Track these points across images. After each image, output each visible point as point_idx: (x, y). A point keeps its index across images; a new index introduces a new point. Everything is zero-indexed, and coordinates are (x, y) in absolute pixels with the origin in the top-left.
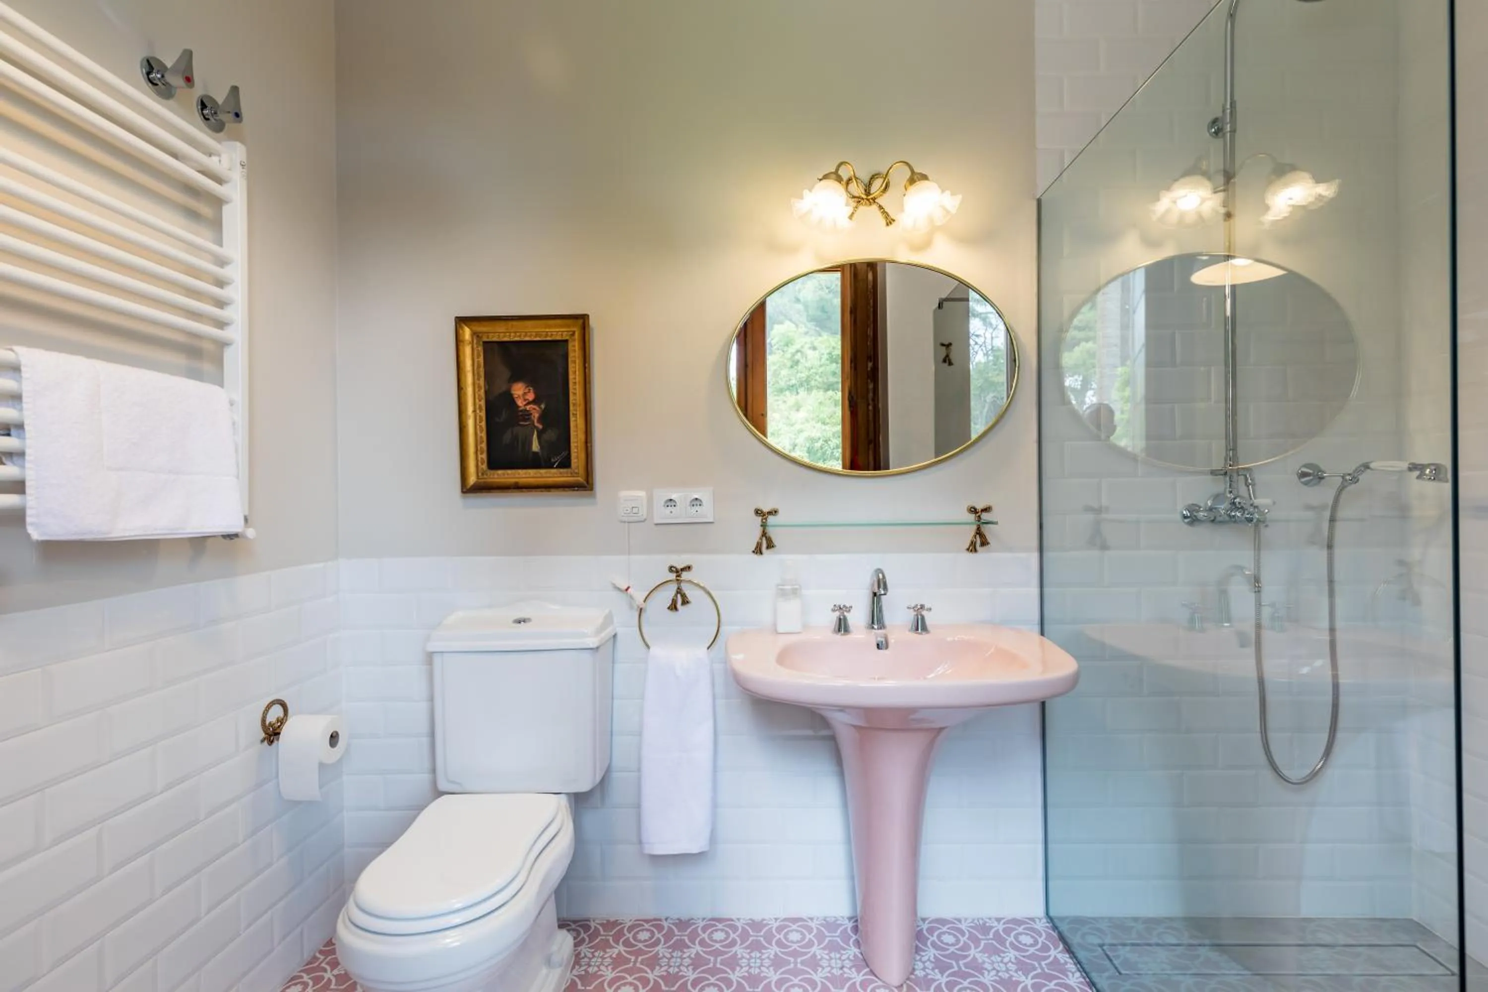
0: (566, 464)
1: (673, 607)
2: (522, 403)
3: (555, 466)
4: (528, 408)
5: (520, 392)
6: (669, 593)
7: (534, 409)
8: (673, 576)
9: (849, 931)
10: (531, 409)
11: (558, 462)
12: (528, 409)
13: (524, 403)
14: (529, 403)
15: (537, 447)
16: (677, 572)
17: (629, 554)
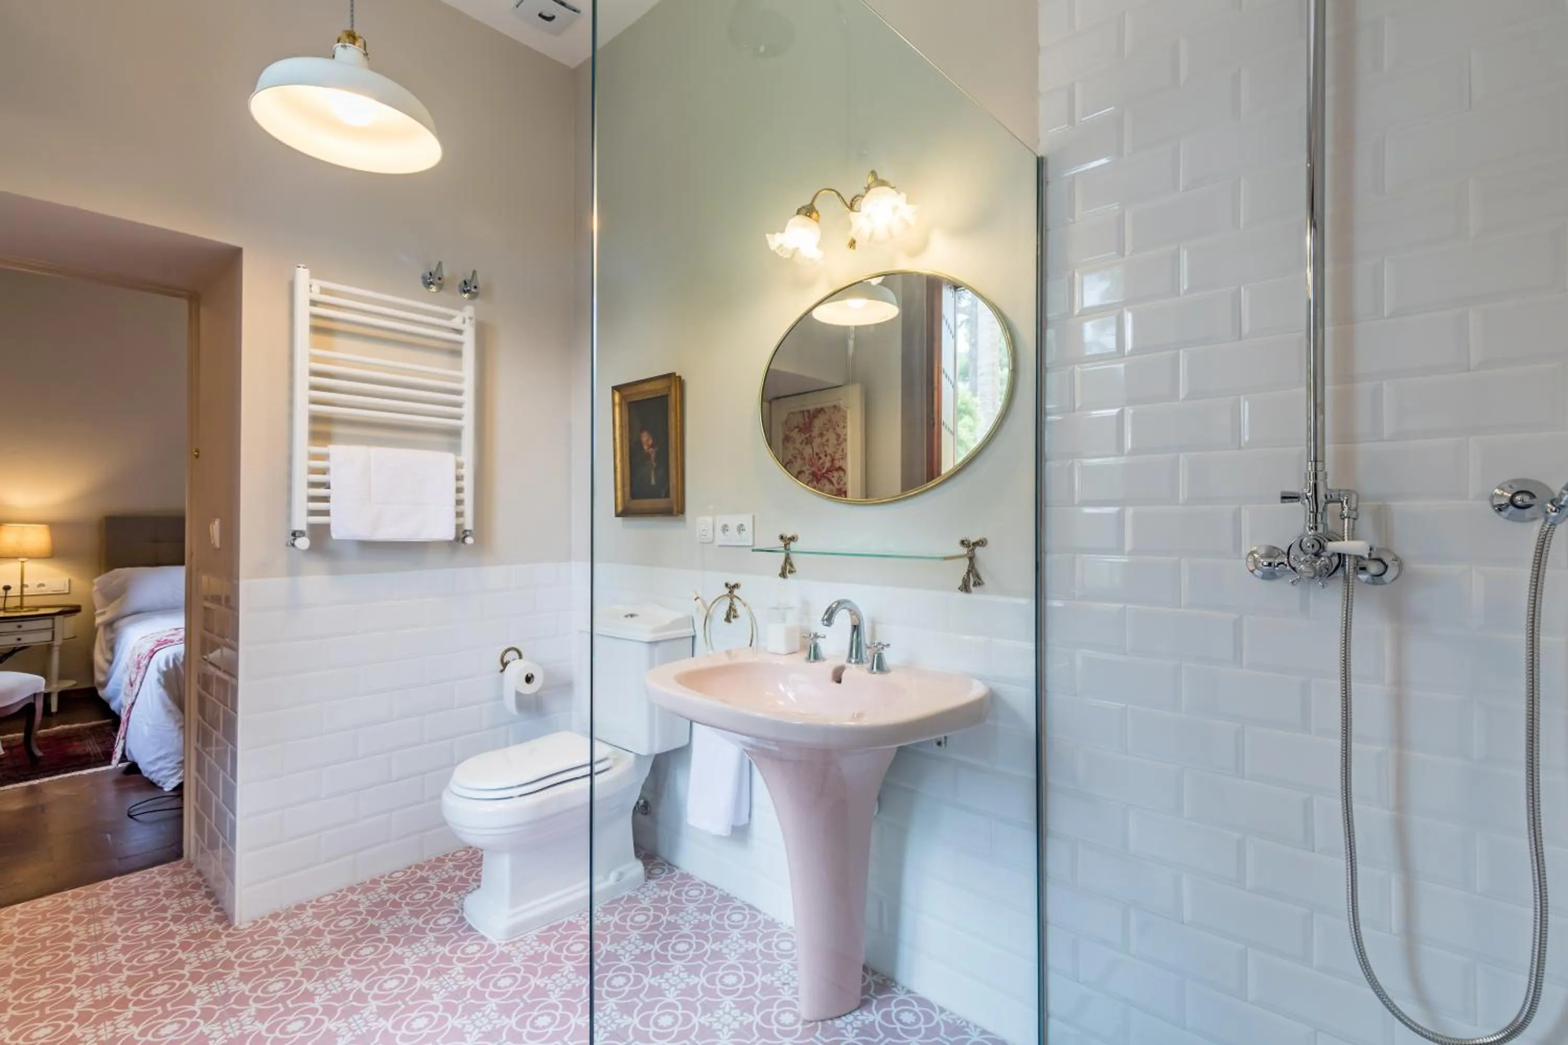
0: (667, 495)
1: (728, 618)
2: (646, 447)
3: (660, 496)
4: (649, 450)
5: (645, 439)
6: (724, 607)
7: (652, 452)
8: (728, 592)
11: (662, 493)
12: (649, 452)
14: (650, 447)
15: (654, 481)
16: (732, 588)
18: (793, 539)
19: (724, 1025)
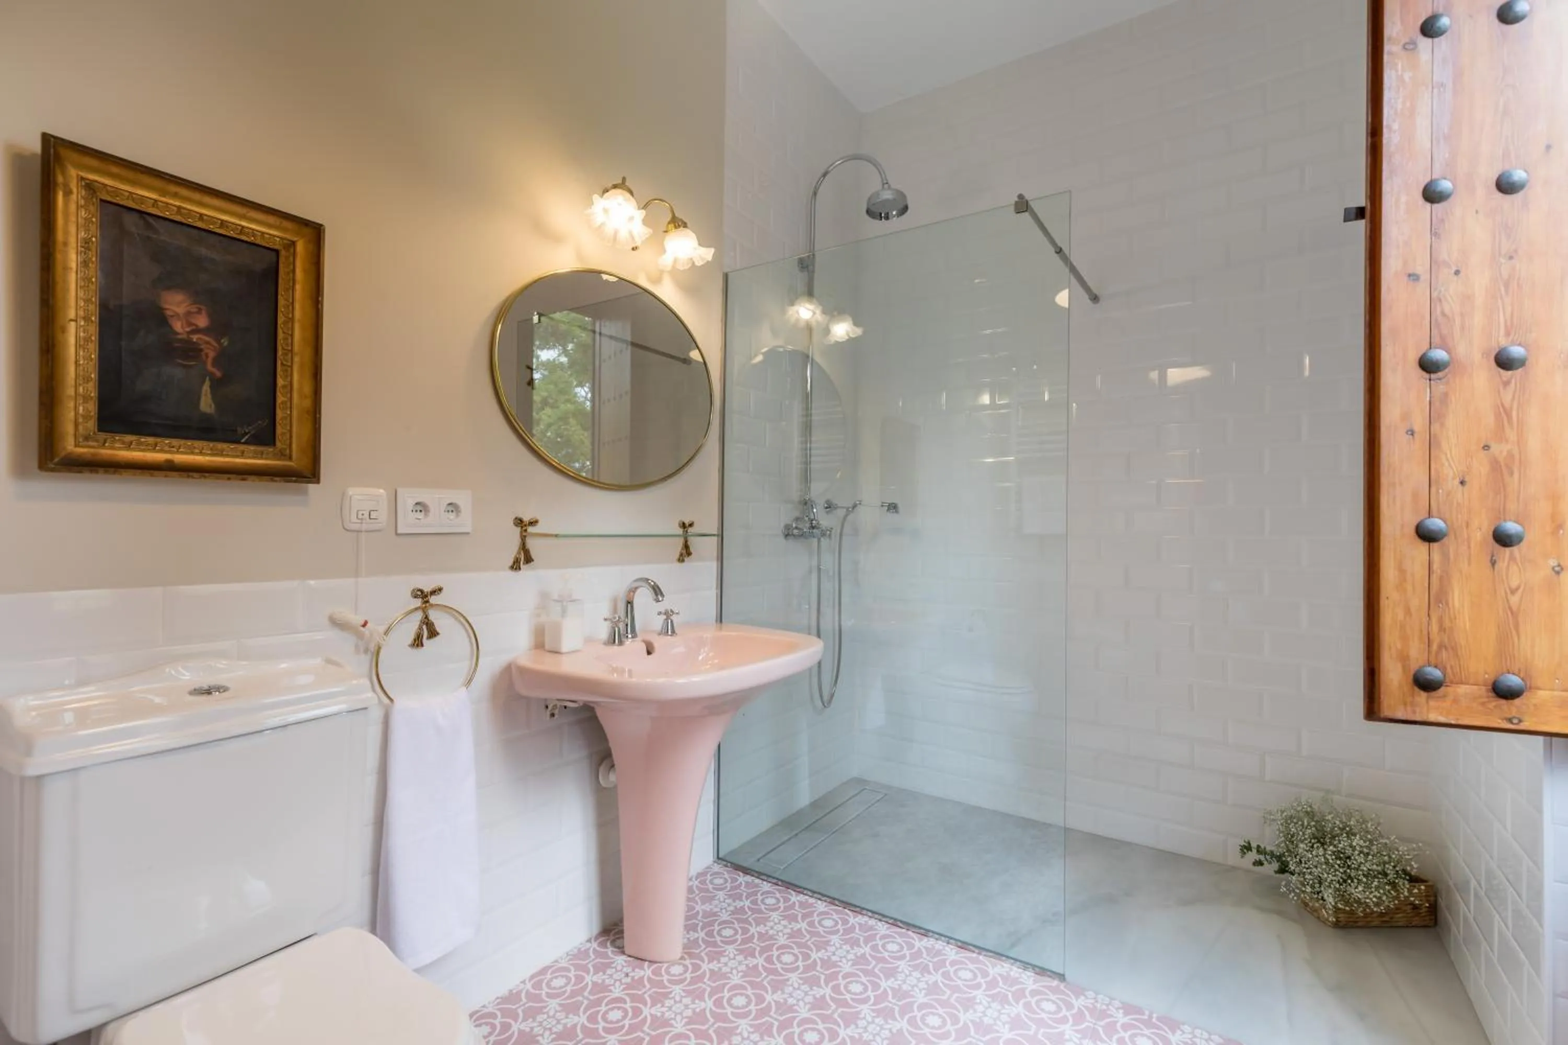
0: (266, 437)
1: (418, 642)
2: (182, 327)
3: (243, 441)
4: (195, 338)
5: (181, 310)
6: (413, 625)
7: (207, 343)
8: (418, 602)
9: (598, 949)
10: (200, 342)
11: (249, 435)
12: (195, 340)
13: (188, 329)
14: (197, 331)
15: (211, 406)
16: (423, 595)
17: (357, 574)
18: (533, 523)
19: (676, 1014)
